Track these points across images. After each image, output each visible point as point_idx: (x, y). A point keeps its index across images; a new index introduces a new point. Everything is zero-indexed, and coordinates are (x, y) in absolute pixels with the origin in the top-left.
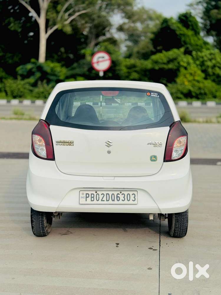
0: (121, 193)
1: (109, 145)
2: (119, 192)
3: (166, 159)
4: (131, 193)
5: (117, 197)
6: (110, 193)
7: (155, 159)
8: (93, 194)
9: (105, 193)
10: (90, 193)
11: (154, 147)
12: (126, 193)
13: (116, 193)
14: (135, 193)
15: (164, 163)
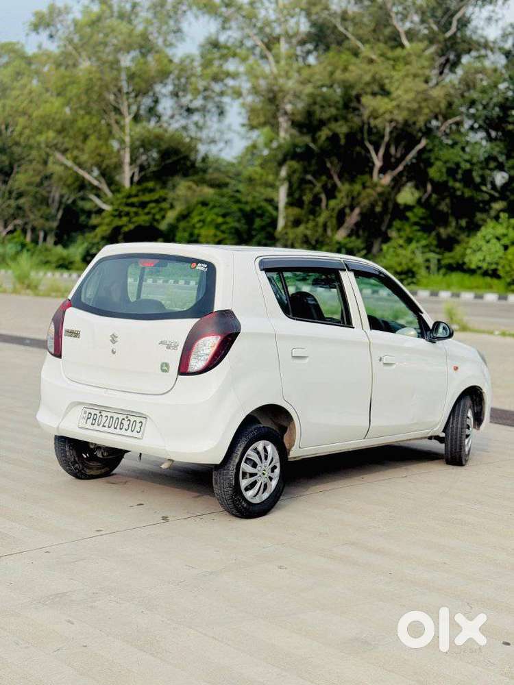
0: (127, 417)
1: (114, 339)
2: (125, 417)
3: (181, 371)
4: (138, 420)
5: (121, 423)
6: (115, 416)
7: (166, 368)
8: (96, 415)
9: (109, 415)
10: (93, 412)
11: (167, 348)
12: (132, 419)
13: (121, 417)
14: (143, 420)
15: (179, 376)
